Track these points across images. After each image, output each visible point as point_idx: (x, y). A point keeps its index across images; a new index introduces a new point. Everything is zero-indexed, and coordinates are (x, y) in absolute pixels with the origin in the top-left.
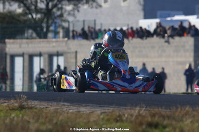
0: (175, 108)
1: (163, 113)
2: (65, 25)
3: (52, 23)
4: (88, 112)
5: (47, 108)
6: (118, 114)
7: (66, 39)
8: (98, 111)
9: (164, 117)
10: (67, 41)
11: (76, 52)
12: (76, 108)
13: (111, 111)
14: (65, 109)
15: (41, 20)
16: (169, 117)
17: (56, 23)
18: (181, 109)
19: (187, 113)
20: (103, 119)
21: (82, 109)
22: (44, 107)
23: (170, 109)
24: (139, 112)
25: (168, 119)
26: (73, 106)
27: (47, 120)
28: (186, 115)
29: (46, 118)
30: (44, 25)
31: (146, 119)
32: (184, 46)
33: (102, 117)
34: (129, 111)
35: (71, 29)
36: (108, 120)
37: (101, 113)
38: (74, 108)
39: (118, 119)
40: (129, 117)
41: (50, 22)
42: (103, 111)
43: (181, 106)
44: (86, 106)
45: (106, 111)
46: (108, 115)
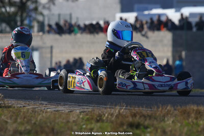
0: (156, 107)
1: (144, 112)
2: (40, 18)
3: (26, 16)
4: (67, 111)
5: (24, 106)
6: (97, 113)
7: (41, 33)
8: (77, 110)
9: (145, 116)
10: (42, 36)
11: (52, 47)
12: (54, 107)
13: (90, 110)
14: (43, 108)
15: (15, 14)
16: (150, 117)
17: (30, 16)
18: (162, 109)
19: (168, 113)
20: (83, 119)
21: (60, 108)
22: (22, 106)
23: (151, 108)
24: (119, 111)
25: (150, 119)
26: (51, 105)
27: (25, 119)
28: (167, 114)
29: (25, 118)
30: (18, 19)
31: (127, 119)
32: (161, 41)
33: (81, 116)
34: (109, 110)
35: (46, 23)
36: (88, 120)
37: (80, 113)
38: (52, 107)
39: (98, 118)
40: (110, 117)
41: (25, 15)
42: (82, 110)
43: (162, 105)
44: (64, 105)
45: (85, 110)
46: (87, 115)
